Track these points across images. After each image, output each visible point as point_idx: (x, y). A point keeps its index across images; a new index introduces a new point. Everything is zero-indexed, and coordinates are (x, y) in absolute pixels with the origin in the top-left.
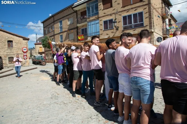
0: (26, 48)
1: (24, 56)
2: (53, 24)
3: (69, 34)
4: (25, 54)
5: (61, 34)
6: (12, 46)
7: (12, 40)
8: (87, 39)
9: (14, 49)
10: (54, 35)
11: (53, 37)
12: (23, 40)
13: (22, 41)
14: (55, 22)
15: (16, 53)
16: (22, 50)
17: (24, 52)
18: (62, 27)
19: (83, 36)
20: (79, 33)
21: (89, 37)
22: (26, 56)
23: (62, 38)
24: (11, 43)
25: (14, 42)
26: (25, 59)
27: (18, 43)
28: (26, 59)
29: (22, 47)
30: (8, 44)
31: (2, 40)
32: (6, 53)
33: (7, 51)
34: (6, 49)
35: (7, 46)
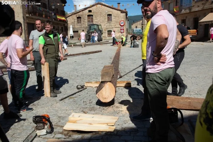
0: (123, 22)
1: (121, 29)
3: (169, 4)
4: (122, 28)
6: (111, 20)
7: (110, 13)
9: (112, 22)
13: (120, 14)
15: (114, 26)
16: (119, 24)
17: (121, 26)
21: (183, 9)
22: (123, 29)
24: (111, 16)
25: (112, 15)
26: (121, 33)
28: (123, 33)
29: (120, 20)
30: (108, 18)
31: (103, 14)
32: (106, 27)
33: (107, 25)
34: (106, 22)
35: (107, 20)
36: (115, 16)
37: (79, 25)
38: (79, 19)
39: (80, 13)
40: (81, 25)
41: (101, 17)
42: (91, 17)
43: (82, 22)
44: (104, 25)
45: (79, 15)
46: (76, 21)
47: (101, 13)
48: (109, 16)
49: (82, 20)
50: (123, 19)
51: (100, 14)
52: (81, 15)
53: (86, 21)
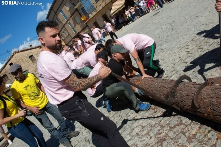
2: (56, 16)
3: (74, 19)
5: (69, 22)
6: (35, 60)
7: (31, 54)
8: (89, 16)
10: (64, 26)
11: (64, 29)
12: (40, 48)
13: (39, 50)
14: (57, 13)
18: (64, 15)
19: (84, 16)
20: (81, 14)
21: (89, 14)
23: (71, 25)
24: (33, 57)
27: (38, 53)
30: (31, 59)
31: (25, 59)
32: (34, 68)
33: (34, 66)
34: (32, 64)
35: (31, 62)
36: (36, 54)
37: (9, 82)
39: (3, 72)
41: (25, 63)
44: (32, 68)
47: (22, 59)
48: (31, 58)
49: (8, 76)
51: (22, 61)
52: (5, 73)
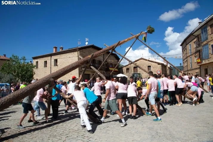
3: (195, 57)
5: (191, 57)
11: (186, 59)
12: (158, 64)
16: (156, 72)
17: (158, 74)
21: (203, 60)
23: (191, 60)
25: (151, 66)
27: (155, 67)
29: (157, 70)
31: (145, 66)
37: (128, 74)
38: (128, 70)
39: (128, 66)
40: (129, 74)
42: (136, 68)
43: (130, 72)
45: (128, 67)
46: (126, 71)
47: (143, 65)
48: (149, 67)
49: (130, 70)
50: (160, 69)
52: (130, 67)
53: (133, 71)
